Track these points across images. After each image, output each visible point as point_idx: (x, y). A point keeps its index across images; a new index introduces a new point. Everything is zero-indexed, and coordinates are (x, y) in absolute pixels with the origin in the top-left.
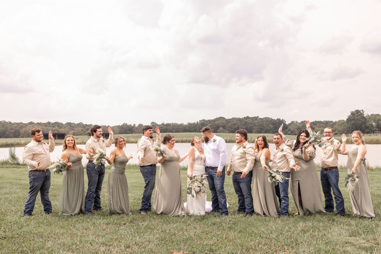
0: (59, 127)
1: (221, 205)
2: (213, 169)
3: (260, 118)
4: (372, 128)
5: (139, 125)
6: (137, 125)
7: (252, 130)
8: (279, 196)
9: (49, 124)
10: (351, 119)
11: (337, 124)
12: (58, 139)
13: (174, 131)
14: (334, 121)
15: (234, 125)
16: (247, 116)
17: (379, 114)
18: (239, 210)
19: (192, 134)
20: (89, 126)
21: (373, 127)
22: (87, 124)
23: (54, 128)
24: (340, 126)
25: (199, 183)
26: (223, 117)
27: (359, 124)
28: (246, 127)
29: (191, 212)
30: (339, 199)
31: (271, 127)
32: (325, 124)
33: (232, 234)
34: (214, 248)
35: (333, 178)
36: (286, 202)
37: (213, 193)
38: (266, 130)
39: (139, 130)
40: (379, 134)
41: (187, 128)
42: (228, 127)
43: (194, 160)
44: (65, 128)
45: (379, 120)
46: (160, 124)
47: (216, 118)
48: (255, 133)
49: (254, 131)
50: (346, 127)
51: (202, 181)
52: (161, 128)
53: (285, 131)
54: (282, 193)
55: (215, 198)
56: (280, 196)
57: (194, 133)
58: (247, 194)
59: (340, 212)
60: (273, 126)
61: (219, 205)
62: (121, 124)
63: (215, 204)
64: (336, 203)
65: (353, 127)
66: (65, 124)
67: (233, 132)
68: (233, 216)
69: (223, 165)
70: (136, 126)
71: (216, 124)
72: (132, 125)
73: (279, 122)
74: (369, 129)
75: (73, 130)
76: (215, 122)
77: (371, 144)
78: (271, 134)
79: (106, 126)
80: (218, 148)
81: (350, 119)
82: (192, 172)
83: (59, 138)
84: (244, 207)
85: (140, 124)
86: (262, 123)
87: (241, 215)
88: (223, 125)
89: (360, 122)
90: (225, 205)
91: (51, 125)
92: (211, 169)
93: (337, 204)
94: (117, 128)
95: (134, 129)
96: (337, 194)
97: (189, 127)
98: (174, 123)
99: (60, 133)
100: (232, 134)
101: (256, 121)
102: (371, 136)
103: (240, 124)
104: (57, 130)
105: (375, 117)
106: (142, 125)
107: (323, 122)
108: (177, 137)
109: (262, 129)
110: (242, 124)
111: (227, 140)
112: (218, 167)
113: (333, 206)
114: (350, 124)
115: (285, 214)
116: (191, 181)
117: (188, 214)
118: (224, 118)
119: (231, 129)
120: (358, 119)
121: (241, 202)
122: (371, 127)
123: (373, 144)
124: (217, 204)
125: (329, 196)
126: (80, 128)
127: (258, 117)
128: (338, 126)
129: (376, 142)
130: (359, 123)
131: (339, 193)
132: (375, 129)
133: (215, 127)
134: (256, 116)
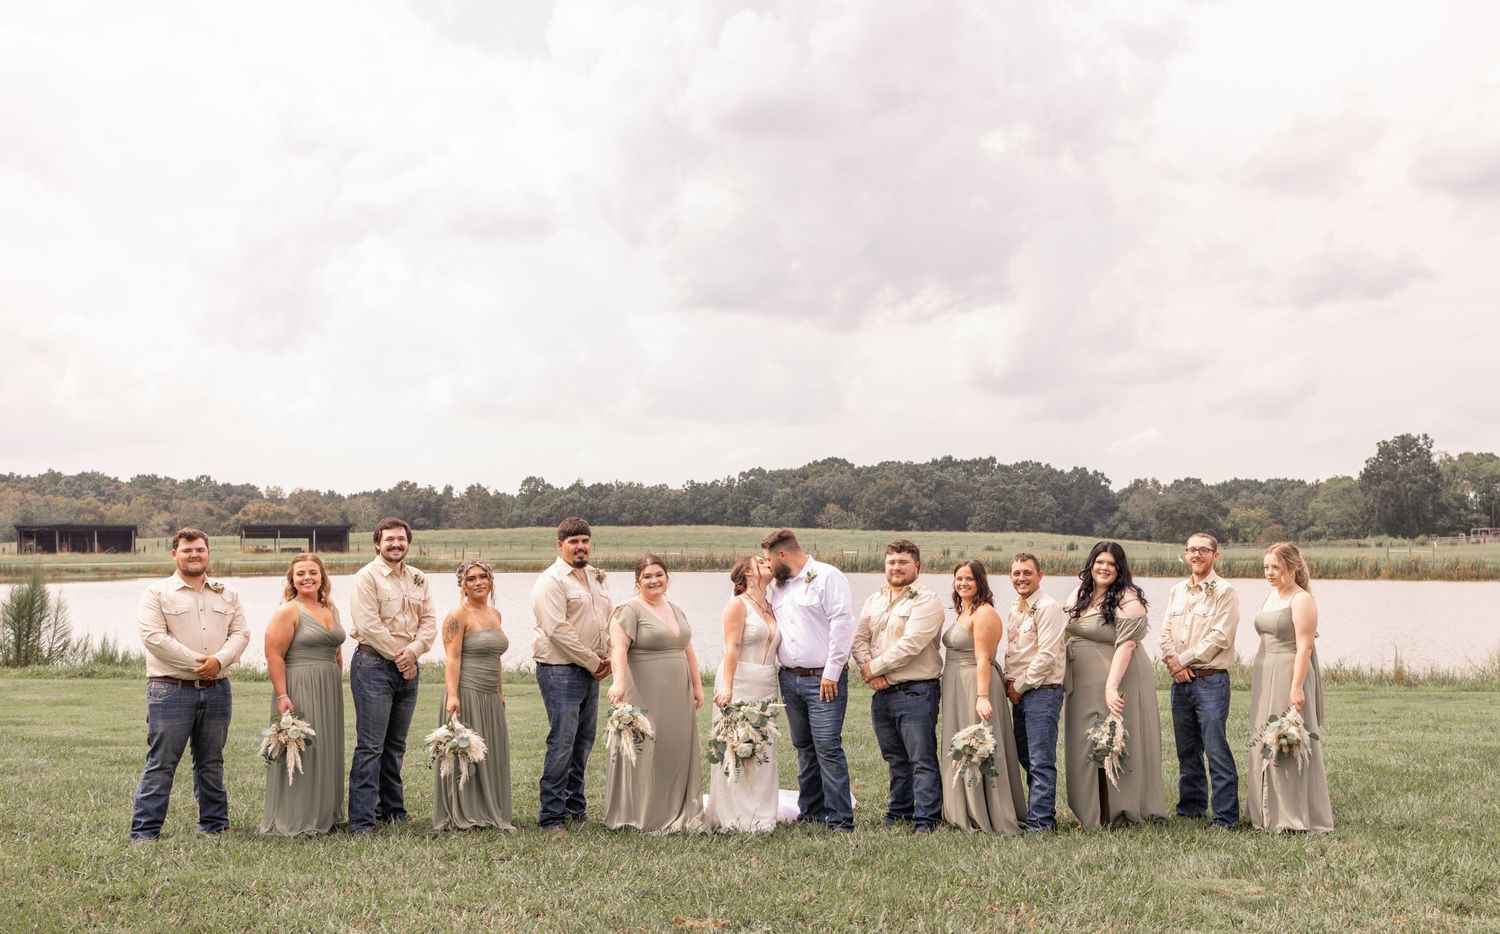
0: (103, 498)
1: (829, 798)
2: (809, 675)
3: (1001, 467)
4: (1462, 511)
5: (471, 489)
6: (459, 490)
7: (966, 519)
8: (1026, 765)
9: (56, 483)
10: (1379, 474)
11: (1322, 493)
12: (100, 551)
13: (625, 516)
14: (1309, 481)
15: (891, 492)
16: (947, 455)
17: (1492, 454)
18: (891, 816)
19: (705, 532)
20: (239, 494)
21: (1469, 509)
22: (233, 484)
23: (77, 498)
24: (1333, 500)
25: (753, 729)
26: (840, 457)
27: (1410, 493)
28: (942, 504)
29: (727, 823)
30: (1224, 775)
31: (1047, 504)
32: (1273, 494)
33: (864, 878)
34: (807, 911)
35: (1212, 705)
36: (1046, 785)
37: (806, 757)
38: (1024, 516)
39: (472, 515)
40: (1489, 538)
41: (684, 504)
42: (864, 504)
43: (741, 645)
44: (129, 503)
45: (1492, 478)
46: (566, 488)
47: (809, 465)
48: (980, 530)
49: (975, 519)
50: (1358, 508)
51: (764, 723)
52: (571, 506)
53: (1105, 523)
54: (1034, 755)
55: (810, 775)
56: (1030, 764)
57: (715, 527)
58: (921, 759)
59: (1223, 816)
60: (1055, 502)
61: (823, 797)
62: (387, 486)
63: (810, 796)
64: (1214, 787)
65: (1386, 507)
66: (129, 485)
67: (886, 523)
68: (871, 833)
69: (840, 659)
70: (456, 494)
71: (810, 489)
72: (440, 491)
73: (1080, 481)
74: (1453, 517)
75: (166, 508)
76: (805, 478)
77: (1451, 578)
78: (1044, 534)
79: (317, 493)
80: (823, 601)
81: (1373, 475)
82: (732, 688)
83: (104, 548)
84: (908, 805)
85: (473, 486)
86: (1009, 487)
87: (896, 829)
88: (840, 495)
89: (1415, 487)
90: (843, 797)
91: (63, 488)
92: (801, 676)
93: (1216, 792)
94: (369, 506)
95: (446, 506)
96: (1218, 757)
97: (693, 500)
98: (625, 482)
99: (107, 523)
100: (878, 532)
101: (982, 479)
102: (1456, 547)
103: (914, 490)
104: (91, 512)
105: (1475, 466)
106: (485, 490)
107: (1264, 485)
108: (641, 545)
109: (1006, 512)
110: (925, 490)
111: (860, 560)
112: (823, 668)
113: (1203, 798)
114: (1375, 495)
115: (1041, 824)
116: (725, 719)
117: (715, 829)
118: (844, 462)
119: (878, 510)
120: (1405, 475)
121: (899, 786)
122: (1458, 509)
123: (1459, 579)
124: (818, 796)
125: (1194, 766)
126: (201, 500)
127: (993, 460)
128: (1325, 501)
129: (1469, 572)
130: (1410, 489)
131: (1224, 756)
132: (1475, 516)
133: (807, 503)
134: (985, 457)
